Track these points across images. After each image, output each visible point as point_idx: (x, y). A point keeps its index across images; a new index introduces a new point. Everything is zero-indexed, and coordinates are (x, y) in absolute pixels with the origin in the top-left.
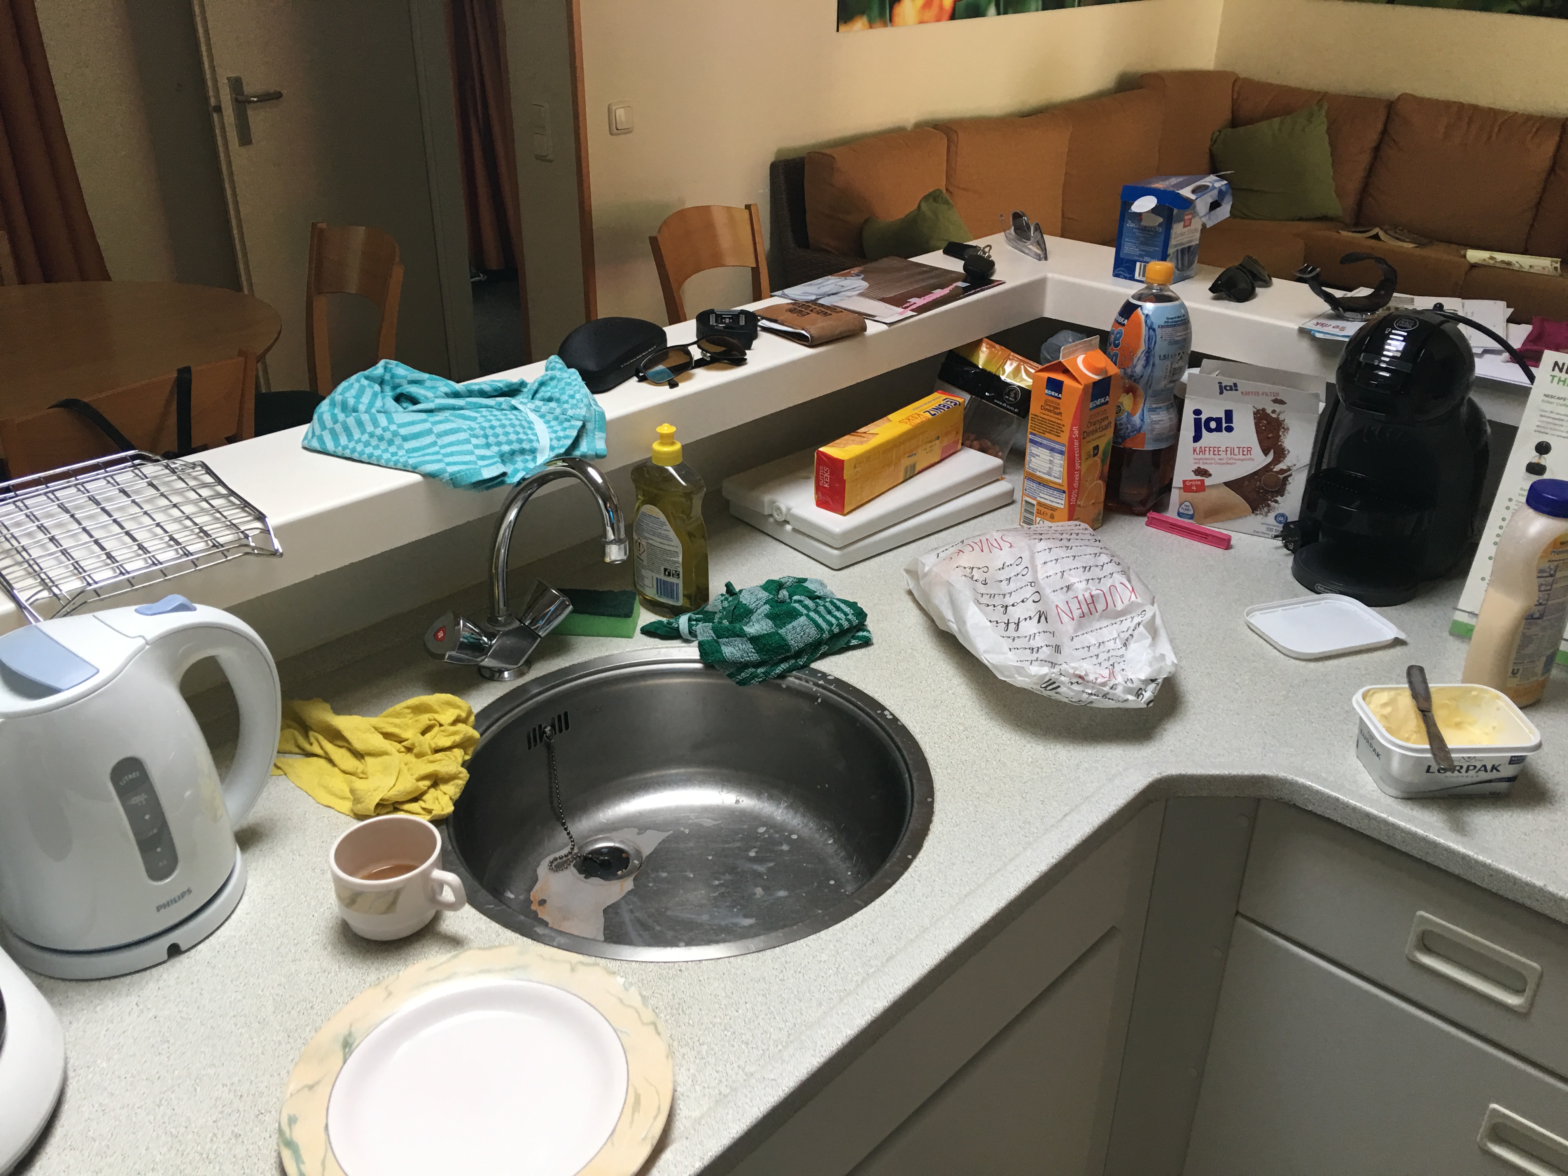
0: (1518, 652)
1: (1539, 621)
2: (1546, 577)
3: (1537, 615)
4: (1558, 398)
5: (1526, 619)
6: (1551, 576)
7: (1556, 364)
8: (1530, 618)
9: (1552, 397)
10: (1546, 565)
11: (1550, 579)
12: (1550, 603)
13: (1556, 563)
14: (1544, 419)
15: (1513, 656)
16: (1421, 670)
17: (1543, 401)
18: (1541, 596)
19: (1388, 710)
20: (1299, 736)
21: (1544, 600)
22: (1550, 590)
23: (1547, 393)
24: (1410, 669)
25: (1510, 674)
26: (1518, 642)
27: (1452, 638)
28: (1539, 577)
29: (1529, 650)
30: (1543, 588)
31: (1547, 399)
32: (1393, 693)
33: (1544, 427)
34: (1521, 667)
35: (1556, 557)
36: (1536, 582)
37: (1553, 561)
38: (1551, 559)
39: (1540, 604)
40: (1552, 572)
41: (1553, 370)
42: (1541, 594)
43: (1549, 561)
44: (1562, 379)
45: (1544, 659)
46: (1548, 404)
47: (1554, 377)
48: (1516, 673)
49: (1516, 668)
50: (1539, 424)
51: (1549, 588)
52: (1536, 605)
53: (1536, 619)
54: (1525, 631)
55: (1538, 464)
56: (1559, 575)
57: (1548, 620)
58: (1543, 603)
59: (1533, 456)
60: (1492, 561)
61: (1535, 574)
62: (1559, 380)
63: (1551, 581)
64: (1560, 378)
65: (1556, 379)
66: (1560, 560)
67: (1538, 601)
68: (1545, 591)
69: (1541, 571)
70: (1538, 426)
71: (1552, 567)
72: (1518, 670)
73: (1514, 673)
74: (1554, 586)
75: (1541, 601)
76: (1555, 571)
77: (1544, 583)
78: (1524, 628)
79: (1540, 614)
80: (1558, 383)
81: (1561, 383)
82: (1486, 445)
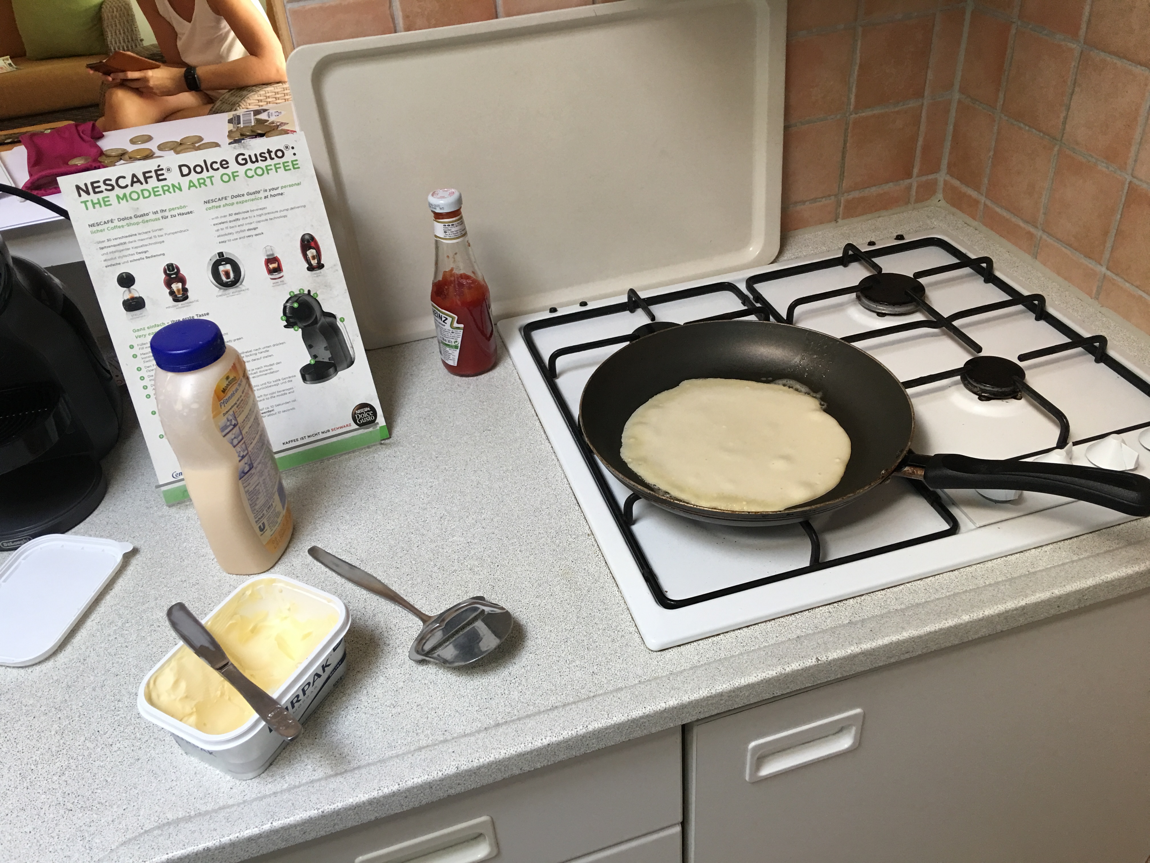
0: (253, 511)
1: (253, 471)
2: (233, 429)
3: (247, 469)
4: (105, 223)
5: (240, 479)
6: (235, 426)
7: (78, 188)
8: (243, 475)
9: (98, 224)
10: (223, 421)
11: (236, 430)
12: (250, 449)
13: (231, 412)
14: (105, 251)
15: (251, 517)
16: (181, 606)
17: (92, 232)
18: (239, 449)
19: (183, 685)
20: (109, 780)
21: (244, 451)
22: (243, 438)
23: (91, 223)
24: (170, 613)
25: (260, 533)
26: (246, 504)
27: (174, 510)
28: (224, 436)
29: (261, 500)
30: (235, 442)
31: (94, 229)
32: (173, 663)
33: (112, 259)
34: (265, 520)
35: (228, 406)
36: (225, 441)
37: (229, 411)
38: (225, 412)
39: (243, 457)
40: (234, 422)
41: (80, 195)
42: (238, 448)
43: (224, 415)
44: (96, 201)
45: (276, 497)
46: (100, 234)
47: (85, 202)
48: (264, 528)
49: (261, 524)
50: (105, 257)
51: (240, 437)
52: (240, 461)
53: (249, 471)
54: (246, 489)
55: (133, 299)
56: (240, 419)
57: (259, 463)
58: (245, 454)
59: (123, 294)
60: (165, 440)
61: (220, 435)
62: (94, 204)
63: (238, 431)
64: (92, 201)
65: (89, 204)
66: (232, 407)
67: (239, 456)
68: (239, 442)
69: (222, 429)
70: (105, 260)
71: (230, 418)
72: (263, 524)
73: (262, 529)
74: (244, 432)
75: (241, 455)
76: (236, 419)
77: (233, 437)
78: (245, 487)
79: (249, 465)
80: (94, 208)
81: (97, 206)
82: (66, 299)
